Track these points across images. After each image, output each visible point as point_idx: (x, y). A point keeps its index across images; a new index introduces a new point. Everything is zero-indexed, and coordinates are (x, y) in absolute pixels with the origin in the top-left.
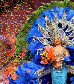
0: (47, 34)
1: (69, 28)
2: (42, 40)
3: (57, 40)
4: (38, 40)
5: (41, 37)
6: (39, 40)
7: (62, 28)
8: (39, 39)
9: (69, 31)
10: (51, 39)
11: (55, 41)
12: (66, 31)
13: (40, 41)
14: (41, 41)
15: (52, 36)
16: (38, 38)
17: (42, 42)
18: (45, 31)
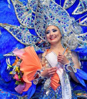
1: (81, 5)
2: (18, 33)
4: (9, 33)
5: (15, 24)
6: (11, 32)
7: (65, 4)
8: (11, 30)
9: (81, 13)
11: (48, 35)
12: (74, 13)
14: (14, 34)
16: (7, 28)
17: (19, 38)
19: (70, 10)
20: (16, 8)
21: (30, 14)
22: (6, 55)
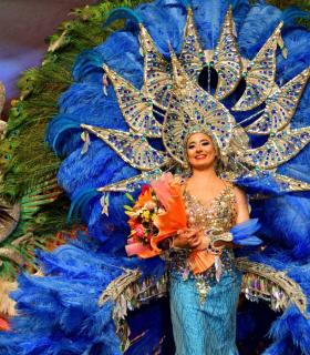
0: (147, 117)
1: (249, 93)
2: (125, 146)
3: (199, 146)
4: (108, 145)
5: (119, 127)
6: (113, 144)
7: (218, 90)
8: (110, 139)
9: (250, 108)
10: (168, 145)
11: (192, 152)
12: (238, 107)
13: (116, 149)
14: (119, 148)
15: (171, 127)
16: (104, 135)
17: (128, 156)
18: (139, 99)
19: (229, 101)
20: (120, 96)
21: (151, 108)
22: (101, 189)
